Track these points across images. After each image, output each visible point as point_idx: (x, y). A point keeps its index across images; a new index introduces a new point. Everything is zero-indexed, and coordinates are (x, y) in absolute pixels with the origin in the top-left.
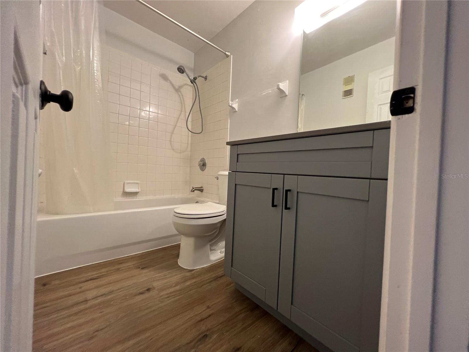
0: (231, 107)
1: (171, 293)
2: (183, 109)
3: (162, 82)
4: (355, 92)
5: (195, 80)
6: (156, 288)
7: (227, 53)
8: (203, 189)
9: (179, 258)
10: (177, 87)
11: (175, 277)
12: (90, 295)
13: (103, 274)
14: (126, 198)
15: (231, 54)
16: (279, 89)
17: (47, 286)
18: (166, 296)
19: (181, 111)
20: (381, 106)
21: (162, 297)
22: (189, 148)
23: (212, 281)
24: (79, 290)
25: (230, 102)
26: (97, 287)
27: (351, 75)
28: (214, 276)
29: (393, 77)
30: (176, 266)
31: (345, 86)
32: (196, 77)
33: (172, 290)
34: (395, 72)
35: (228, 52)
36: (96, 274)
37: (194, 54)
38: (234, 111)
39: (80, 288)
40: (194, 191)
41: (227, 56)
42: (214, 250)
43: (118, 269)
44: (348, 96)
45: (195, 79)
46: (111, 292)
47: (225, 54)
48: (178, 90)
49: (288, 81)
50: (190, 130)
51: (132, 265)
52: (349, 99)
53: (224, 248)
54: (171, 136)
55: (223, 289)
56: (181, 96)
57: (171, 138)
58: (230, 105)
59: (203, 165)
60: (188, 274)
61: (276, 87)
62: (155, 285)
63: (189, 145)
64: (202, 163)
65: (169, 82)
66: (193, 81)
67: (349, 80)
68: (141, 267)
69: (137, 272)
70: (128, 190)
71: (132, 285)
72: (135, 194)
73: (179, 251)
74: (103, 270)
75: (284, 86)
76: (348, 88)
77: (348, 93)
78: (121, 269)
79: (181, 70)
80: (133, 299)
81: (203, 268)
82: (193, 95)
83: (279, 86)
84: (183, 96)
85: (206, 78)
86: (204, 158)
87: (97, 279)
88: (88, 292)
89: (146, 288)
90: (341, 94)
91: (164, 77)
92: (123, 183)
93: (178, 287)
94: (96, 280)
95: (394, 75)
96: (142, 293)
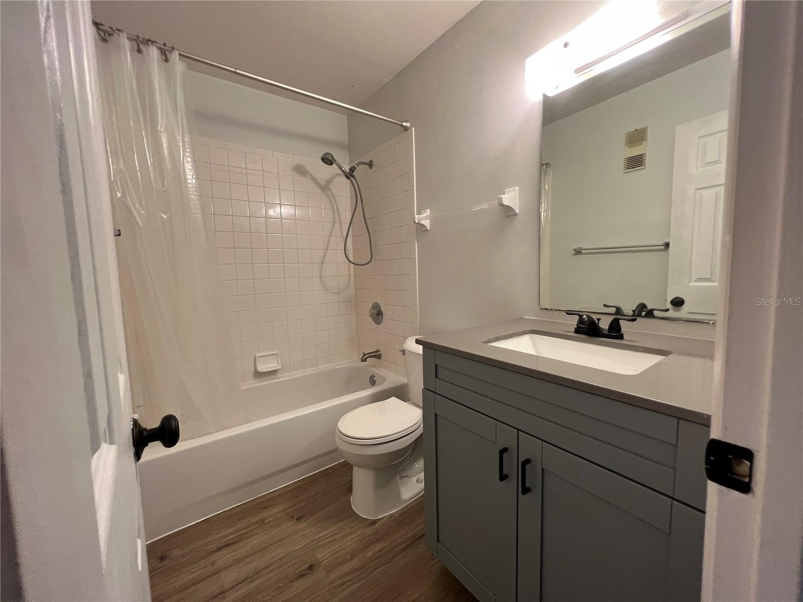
0: (419, 224)
1: (347, 574)
2: (337, 220)
3: (298, 178)
4: (648, 160)
5: (353, 172)
6: (322, 564)
7: (404, 124)
8: (380, 355)
9: (351, 492)
10: (323, 183)
11: (350, 538)
12: (228, 578)
13: (241, 532)
14: (260, 380)
15: (412, 126)
16: (502, 205)
17: (166, 562)
18: (339, 582)
19: (334, 222)
20: (702, 191)
21: (334, 585)
22: (352, 285)
23: (406, 548)
24: (211, 569)
25: (417, 217)
26: (237, 562)
27: (639, 127)
28: (410, 534)
29: (726, 133)
30: (347, 513)
31: (629, 148)
32: (354, 167)
33: (346, 568)
34: (730, 123)
35: (406, 122)
36: (232, 533)
37: (346, 117)
38: (424, 229)
39: (213, 564)
40: (365, 360)
41: (406, 129)
42: (406, 477)
43: (262, 522)
44: (636, 168)
45: (352, 170)
46: (257, 573)
47: (402, 125)
48: (325, 187)
49: (517, 188)
50: (352, 261)
51: (281, 512)
52: (637, 175)
53: (422, 472)
54: (321, 267)
55: (427, 564)
56: (331, 197)
57: (321, 272)
58: (417, 222)
59: (377, 315)
60: (369, 531)
61: (496, 201)
62: (321, 556)
63: (352, 278)
64: (375, 311)
65: (309, 176)
66: (350, 175)
67: (637, 137)
68: (296, 518)
69: (289, 526)
70: (262, 367)
71: (285, 556)
72: (273, 372)
73: (352, 477)
74: (241, 525)
75: (511, 198)
76: (635, 152)
77: (636, 162)
78: (266, 521)
79: (328, 160)
80: (291, 587)
81: (391, 516)
82: (351, 197)
83: (502, 201)
84: (334, 196)
85: (370, 164)
86: (377, 303)
87: (233, 543)
88: (223, 574)
89: (306, 564)
90: (621, 164)
91: (300, 170)
92: (253, 357)
93: (356, 562)
94: (233, 547)
95: (729, 130)
96: (302, 576)
